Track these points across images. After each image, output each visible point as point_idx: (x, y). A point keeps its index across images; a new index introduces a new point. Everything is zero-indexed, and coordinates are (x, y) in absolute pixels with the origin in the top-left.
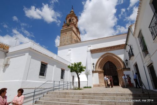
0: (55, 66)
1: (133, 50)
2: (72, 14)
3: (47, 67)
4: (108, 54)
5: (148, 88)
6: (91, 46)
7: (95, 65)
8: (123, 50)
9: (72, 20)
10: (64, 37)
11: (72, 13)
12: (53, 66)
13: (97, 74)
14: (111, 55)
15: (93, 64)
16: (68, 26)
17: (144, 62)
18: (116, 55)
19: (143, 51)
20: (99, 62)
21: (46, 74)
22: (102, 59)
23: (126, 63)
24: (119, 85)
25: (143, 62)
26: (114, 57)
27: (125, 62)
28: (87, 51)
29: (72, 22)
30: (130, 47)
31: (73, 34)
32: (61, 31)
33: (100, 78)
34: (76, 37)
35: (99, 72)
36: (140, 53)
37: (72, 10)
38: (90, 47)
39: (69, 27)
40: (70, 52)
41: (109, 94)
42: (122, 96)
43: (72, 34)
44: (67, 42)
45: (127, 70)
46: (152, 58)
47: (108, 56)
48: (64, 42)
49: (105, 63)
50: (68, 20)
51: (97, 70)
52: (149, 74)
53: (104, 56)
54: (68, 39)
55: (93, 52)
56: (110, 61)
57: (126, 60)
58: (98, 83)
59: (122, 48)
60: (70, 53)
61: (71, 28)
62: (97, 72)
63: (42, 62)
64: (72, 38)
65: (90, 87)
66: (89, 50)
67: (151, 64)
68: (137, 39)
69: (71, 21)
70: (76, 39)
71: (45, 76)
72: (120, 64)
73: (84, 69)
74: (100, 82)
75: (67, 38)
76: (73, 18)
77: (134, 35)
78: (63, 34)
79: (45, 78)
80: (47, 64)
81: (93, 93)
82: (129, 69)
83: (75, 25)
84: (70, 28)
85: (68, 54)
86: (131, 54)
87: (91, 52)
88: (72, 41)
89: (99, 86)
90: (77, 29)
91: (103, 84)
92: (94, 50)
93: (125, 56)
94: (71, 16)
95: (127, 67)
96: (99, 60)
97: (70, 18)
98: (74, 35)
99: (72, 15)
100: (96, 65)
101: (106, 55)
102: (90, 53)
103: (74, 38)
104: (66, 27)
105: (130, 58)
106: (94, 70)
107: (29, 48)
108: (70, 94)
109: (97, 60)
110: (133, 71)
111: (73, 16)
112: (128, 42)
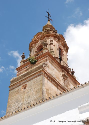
10: (18, 101)
16: (33, 63)
32: (12, 82)
37: (49, 23)
39: (35, 68)
61: (40, 67)
94: (43, 38)
104: (27, 70)
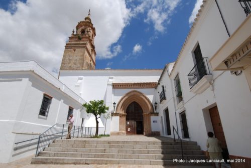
0: (62, 101)
1: (165, 93)
2: (88, 22)
3: (50, 103)
4: (135, 93)
5: (176, 137)
6: (114, 77)
7: (116, 105)
8: (153, 90)
9: (88, 32)
10: (70, 56)
11: (87, 20)
12: (60, 100)
13: (118, 118)
14: (138, 94)
15: (114, 104)
16: (80, 39)
17: (177, 108)
18: (145, 95)
19: (177, 96)
20: (122, 102)
21: (48, 112)
22: (126, 97)
23: (155, 106)
24: (143, 134)
25: (175, 108)
26: (141, 96)
27: (153, 104)
28: (108, 85)
29: (87, 36)
30: (163, 88)
31: (86, 53)
33: (120, 123)
34: (90, 59)
35: (121, 116)
36: (174, 97)
38: (112, 78)
39: (81, 42)
40: (80, 81)
41: (141, 142)
42: (154, 144)
43: (84, 53)
44: (75, 64)
45: (155, 116)
46: (186, 106)
47: (134, 95)
48: (69, 63)
49: (130, 103)
50: (80, 30)
51: (118, 113)
52: (180, 121)
53: (129, 95)
54: (76, 60)
55: (115, 86)
56: (137, 101)
57: (156, 103)
58: (117, 130)
59: (153, 88)
60: (81, 83)
61: (85, 44)
62: (118, 115)
63: (45, 95)
64: (84, 60)
65: (108, 136)
66: (111, 83)
67: (184, 111)
68: (173, 81)
69: (86, 33)
70: (89, 62)
71: (47, 116)
72: (148, 107)
73: (106, 111)
74: (120, 130)
75: (75, 58)
76: (89, 29)
77: (169, 76)
78: (69, 49)
79: (46, 119)
80: (51, 98)
81: (122, 142)
82: (157, 114)
83: (90, 41)
84: (82, 44)
85: (76, 84)
86: (163, 97)
87: (113, 86)
88: (83, 64)
89: (118, 134)
90: (93, 46)
91: (123, 132)
92: (118, 84)
93: (155, 98)
94: (86, 25)
95: (155, 112)
96: (122, 99)
97: (83, 27)
98: (88, 55)
99: (88, 24)
100: (118, 106)
101: (132, 94)
102: (111, 87)
103: (87, 61)
104: (76, 41)
105: (161, 101)
106: (115, 112)
107: (30, 71)
108: (90, 142)
109: (120, 98)
110: (162, 117)
111: (89, 26)
112: (162, 81)
